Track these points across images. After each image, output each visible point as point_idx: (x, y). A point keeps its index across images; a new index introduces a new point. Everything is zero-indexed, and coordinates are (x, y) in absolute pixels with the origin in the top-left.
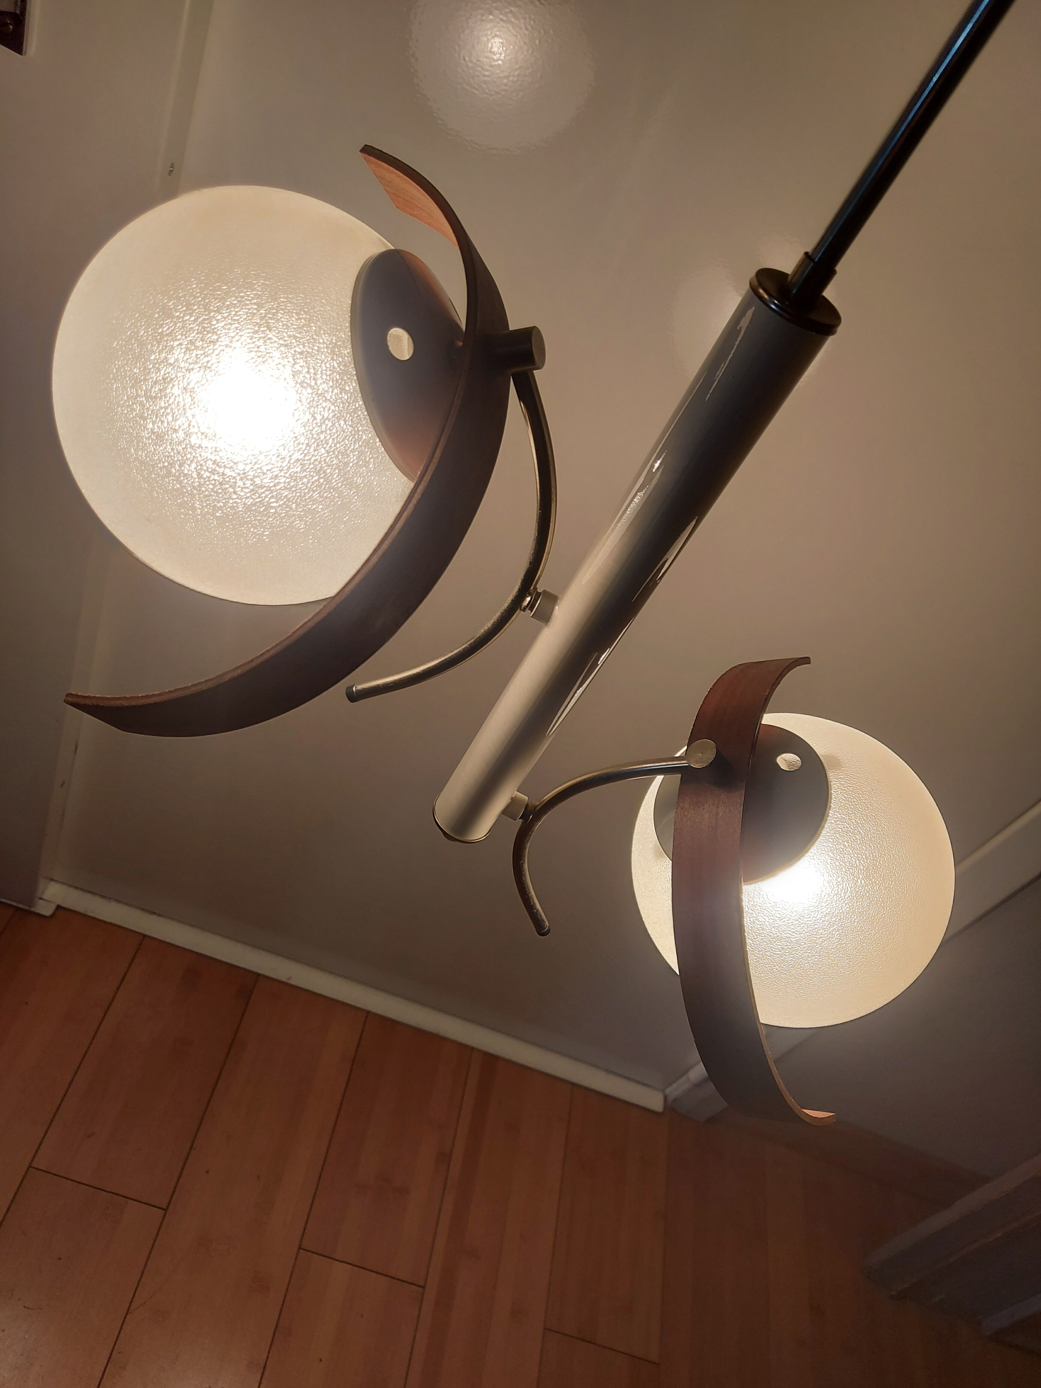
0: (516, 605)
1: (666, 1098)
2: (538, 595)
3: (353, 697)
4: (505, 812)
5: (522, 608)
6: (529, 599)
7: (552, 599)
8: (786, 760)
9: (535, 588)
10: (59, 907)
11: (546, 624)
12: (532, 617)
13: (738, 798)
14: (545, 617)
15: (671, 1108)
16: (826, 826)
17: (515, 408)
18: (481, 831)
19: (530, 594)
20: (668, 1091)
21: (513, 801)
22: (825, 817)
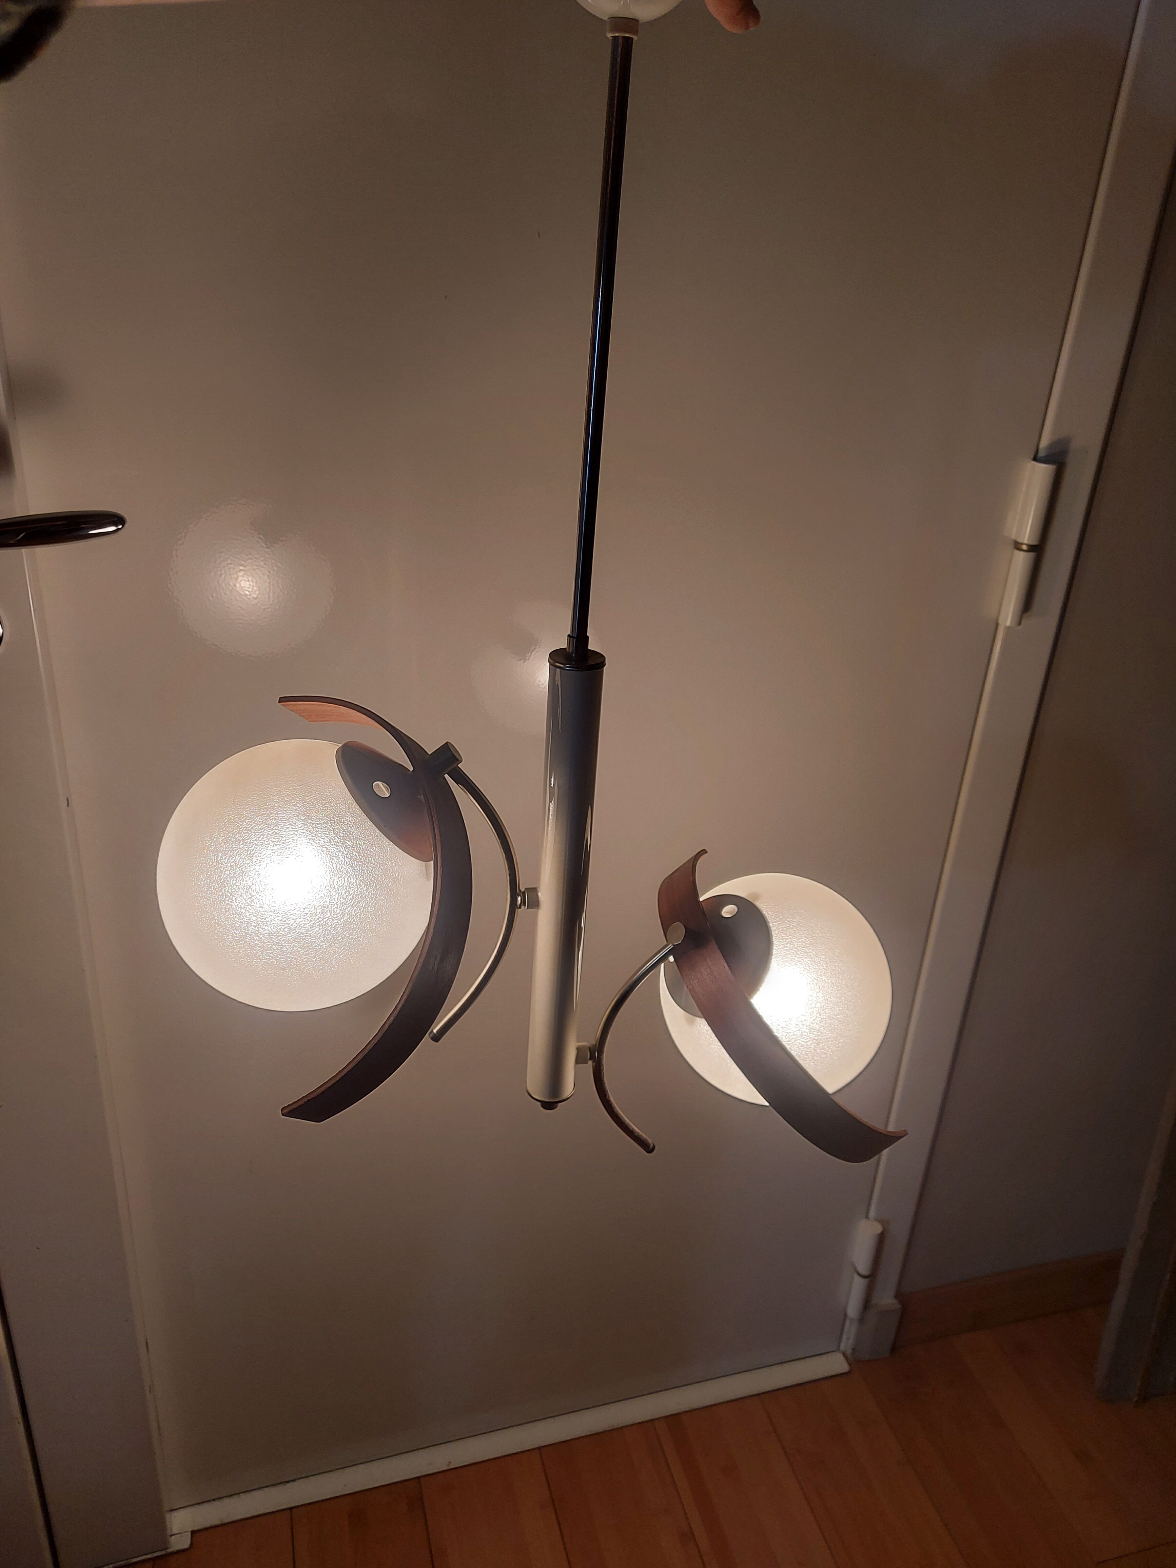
0: (513, 906)
1: (844, 1354)
2: (524, 893)
3: (436, 1038)
4: (578, 1061)
5: (518, 906)
6: (519, 899)
7: (534, 891)
8: (728, 911)
9: (520, 891)
10: (193, 1533)
11: (538, 909)
12: (528, 908)
13: (713, 946)
14: (535, 904)
15: (855, 1361)
16: (773, 934)
17: (457, 790)
18: (569, 1087)
19: (519, 895)
20: (842, 1347)
21: (578, 1049)
22: (769, 930)
